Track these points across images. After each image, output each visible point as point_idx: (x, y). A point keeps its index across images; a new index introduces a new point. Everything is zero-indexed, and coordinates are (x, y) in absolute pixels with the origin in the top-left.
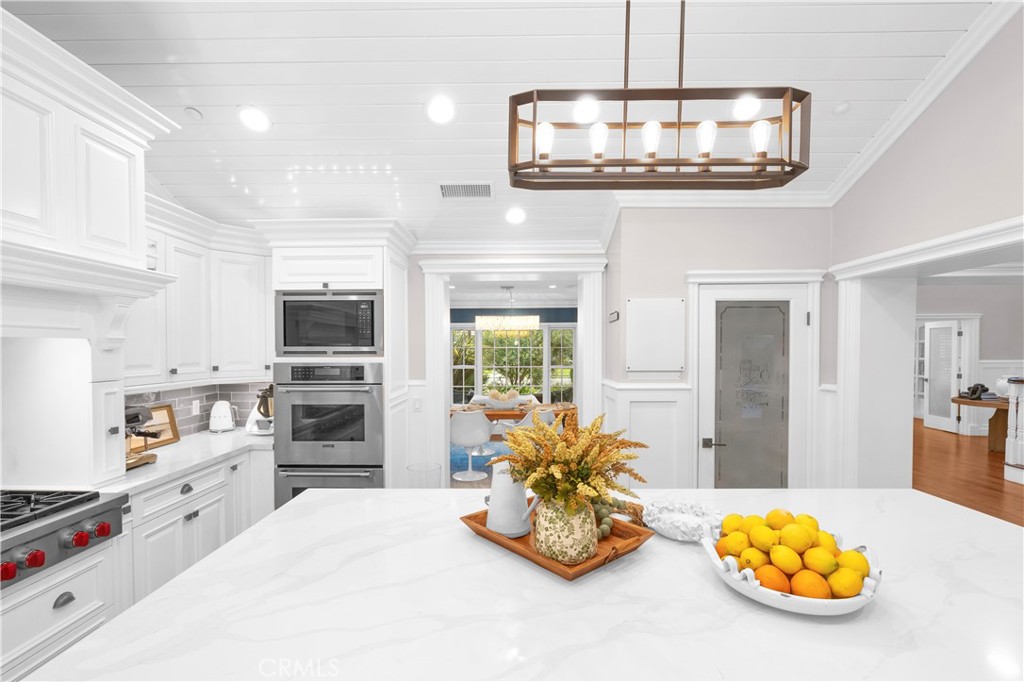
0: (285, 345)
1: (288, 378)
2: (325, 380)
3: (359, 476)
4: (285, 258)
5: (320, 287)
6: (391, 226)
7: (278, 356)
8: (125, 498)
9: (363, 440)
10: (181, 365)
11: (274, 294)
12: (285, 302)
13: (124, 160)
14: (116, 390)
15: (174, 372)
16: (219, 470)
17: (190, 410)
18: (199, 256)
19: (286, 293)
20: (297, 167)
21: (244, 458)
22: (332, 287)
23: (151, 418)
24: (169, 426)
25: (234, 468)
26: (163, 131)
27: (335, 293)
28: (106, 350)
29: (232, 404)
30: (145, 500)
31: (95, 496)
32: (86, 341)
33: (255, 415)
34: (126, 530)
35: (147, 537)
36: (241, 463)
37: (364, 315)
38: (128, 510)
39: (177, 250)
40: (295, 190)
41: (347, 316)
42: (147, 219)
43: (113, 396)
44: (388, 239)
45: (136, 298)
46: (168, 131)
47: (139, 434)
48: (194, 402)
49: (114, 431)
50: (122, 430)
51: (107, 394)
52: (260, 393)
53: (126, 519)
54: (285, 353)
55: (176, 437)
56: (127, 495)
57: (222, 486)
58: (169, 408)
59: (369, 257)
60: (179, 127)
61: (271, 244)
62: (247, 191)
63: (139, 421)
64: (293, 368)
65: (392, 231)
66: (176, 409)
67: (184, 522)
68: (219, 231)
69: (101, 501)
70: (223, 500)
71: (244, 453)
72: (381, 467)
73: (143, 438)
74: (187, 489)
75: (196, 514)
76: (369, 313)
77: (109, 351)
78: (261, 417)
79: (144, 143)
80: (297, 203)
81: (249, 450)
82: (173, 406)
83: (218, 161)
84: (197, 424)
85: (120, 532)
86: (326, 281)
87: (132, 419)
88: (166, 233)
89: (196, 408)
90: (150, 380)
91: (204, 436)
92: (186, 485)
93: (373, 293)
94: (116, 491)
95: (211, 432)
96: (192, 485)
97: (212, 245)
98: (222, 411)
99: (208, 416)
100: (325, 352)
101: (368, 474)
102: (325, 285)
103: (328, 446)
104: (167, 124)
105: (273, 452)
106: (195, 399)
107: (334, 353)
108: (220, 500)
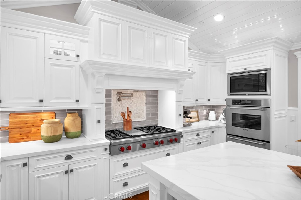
0: (230, 92)
1: (231, 104)
2: (245, 105)
3: (258, 144)
4: (231, 62)
5: (243, 70)
6: (275, 40)
7: (228, 96)
8: (181, 133)
9: (261, 130)
10: (199, 99)
11: (227, 75)
12: (230, 77)
13: (183, 42)
14: (181, 104)
15: (197, 100)
16: (208, 131)
17: (203, 113)
18: (204, 66)
19: (231, 74)
20: (236, 28)
21: (217, 129)
22: (248, 70)
23: (190, 113)
24: (197, 117)
25: (213, 132)
26: (192, 31)
27: (249, 72)
28: (179, 93)
29: (215, 112)
30: (187, 135)
31: (175, 131)
32: (175, 91)
33: (222, 116)
34: (182, 142)
35: (187, 145)
36: (215, 131)
37: (262, 79)
38: (182, 136)
39: (198, 65)
40: (236, 37)
41: (254, 80)
42: (189, 57)
43: (180, 106)
44: (273, 46)
45: (185, 79)
46: (194, 31)
47: (187, 117)
48: (204, 110)
49: (180, 115)
50: (182, 115)
51: (179, 105)
52: (223, 109)
53: (182, 139)
54: (230, 95)
55: (199, 120)
56: (182, 132)
57: (209, 137)
58: (197, 111)
59: (264, 55)
60: (197, 29)
61: (226, 58)
62: (220, 42)
63: (187, 113)
64: (233, 100)
65: (276, 42)
66: (199, 112)
67: (197, 145)
68: (211, 57)
69: (177, 132)
70: (209, 141)
71: (217, 127)
72: (269, 142)
73: (188, 118)
74: (198, 135)
75: (200, 143)
76: (264, 78)
77: (180, 94)
78: (223, 117)
79: (188, 36)
80: (237, 41)
81: (218, 127)
82: (198, 111)
83: (211, 35)
84: (205, 117)
85: (180, 142)
86: (245, 68)
87: (185, 113)
88: (195, 61)
89: (205, 112)
90: (190, 102)
91: (207, 121)
92: (198, 134)
93: (266, 70)
94: (180, 131)
95: (209, 120)
96: (199, 134)
97: (209, 62)
98: (212, 114)
99: (208, 116)
100: (245, 95)
101: (262, 144)
102: (245, 69)
103: (245, 130)
104: (193, 29)
105: (226, 129)
106: (205, 110)
107: (249, 95)
108: (208, 141)
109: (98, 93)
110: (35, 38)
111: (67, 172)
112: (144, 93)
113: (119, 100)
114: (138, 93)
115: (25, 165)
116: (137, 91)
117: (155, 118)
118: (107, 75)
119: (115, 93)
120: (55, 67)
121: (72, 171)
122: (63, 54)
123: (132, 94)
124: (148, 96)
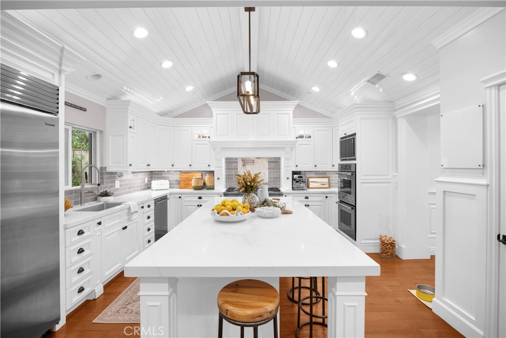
0: (341, 157)
1: (340, 169)
2: (345, 170)
4: (341, 126)
7: (340, 161)
9: (351, 194)
11: (339, 139)
12: (341, 142)
14: (289, 169)
16: (320, 196)
18: (327, 130)
19: (342, 138)
21: (333, 195)
24: (328, 183)
25: (326, 197)
26: (295, 104)
27: (349, 136)
36: (331, 197)
49: (288, 178)
50: (290, 178)
51: (287, 170)
55: (329, 187)
58: (328, 177)
59: (354, 120)
64: (342, 165)
71: (332, 193)
72: (355, 207)
74: (306, 198)
75: (308, 205)
76: (353, 143)
79: (293, 109)
81: (335, 193)
88: (314, 127)
90: (307, 168)
93: (355, 135)
96: (308, 197)
100: (347, 160)
101: (351, 208)
102: (345, 134)
103: (346, 195)
104: (296, 102)
105: (338, 195)
107: (349, 160)
108: (320, 205)
109: (218, 160)
110: (188, 130)
111: (198, 206)
112: (265, 160)
113: (244, 165)
114: (260, 160)
115: (180, 197)
116: (259, 158)
117: (277, 181)
118: (222, 148)
119: (240, 160)
120: (198, 145)
121: (201, 206)
122: (201, 137)
123: (253, 160)
124: (269, 162)
